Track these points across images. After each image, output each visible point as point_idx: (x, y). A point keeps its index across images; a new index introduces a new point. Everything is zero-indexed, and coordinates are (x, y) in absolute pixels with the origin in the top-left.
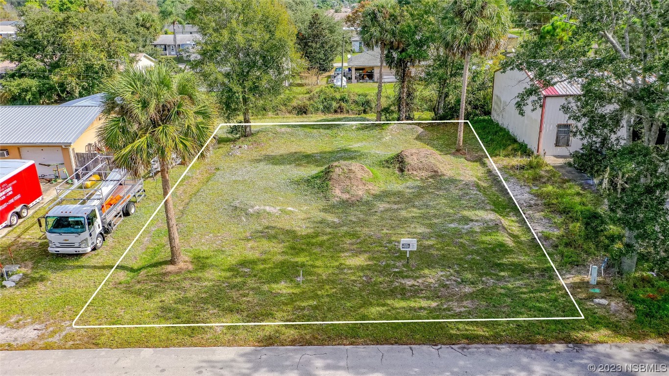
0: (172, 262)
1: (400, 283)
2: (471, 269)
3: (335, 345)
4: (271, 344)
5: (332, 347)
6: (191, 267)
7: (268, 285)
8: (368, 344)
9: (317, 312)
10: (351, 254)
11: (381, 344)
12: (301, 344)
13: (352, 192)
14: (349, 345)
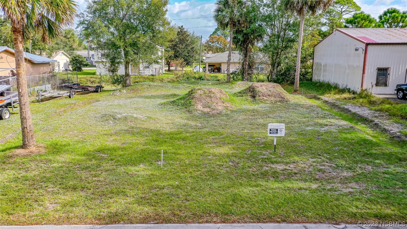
0: (24, 146)
1: (271, 167)
2: (343, 157)
3: (202, 223)
4: (116, 222)
5: (197, 225)
6: (43, 151)
7: (125, 167)
8: (246, 223)
9: (179, 190)
10: (215, 145)
11: (264, 222)
12: (156, 222)
13: (213, 107)
14: (220, 223)
